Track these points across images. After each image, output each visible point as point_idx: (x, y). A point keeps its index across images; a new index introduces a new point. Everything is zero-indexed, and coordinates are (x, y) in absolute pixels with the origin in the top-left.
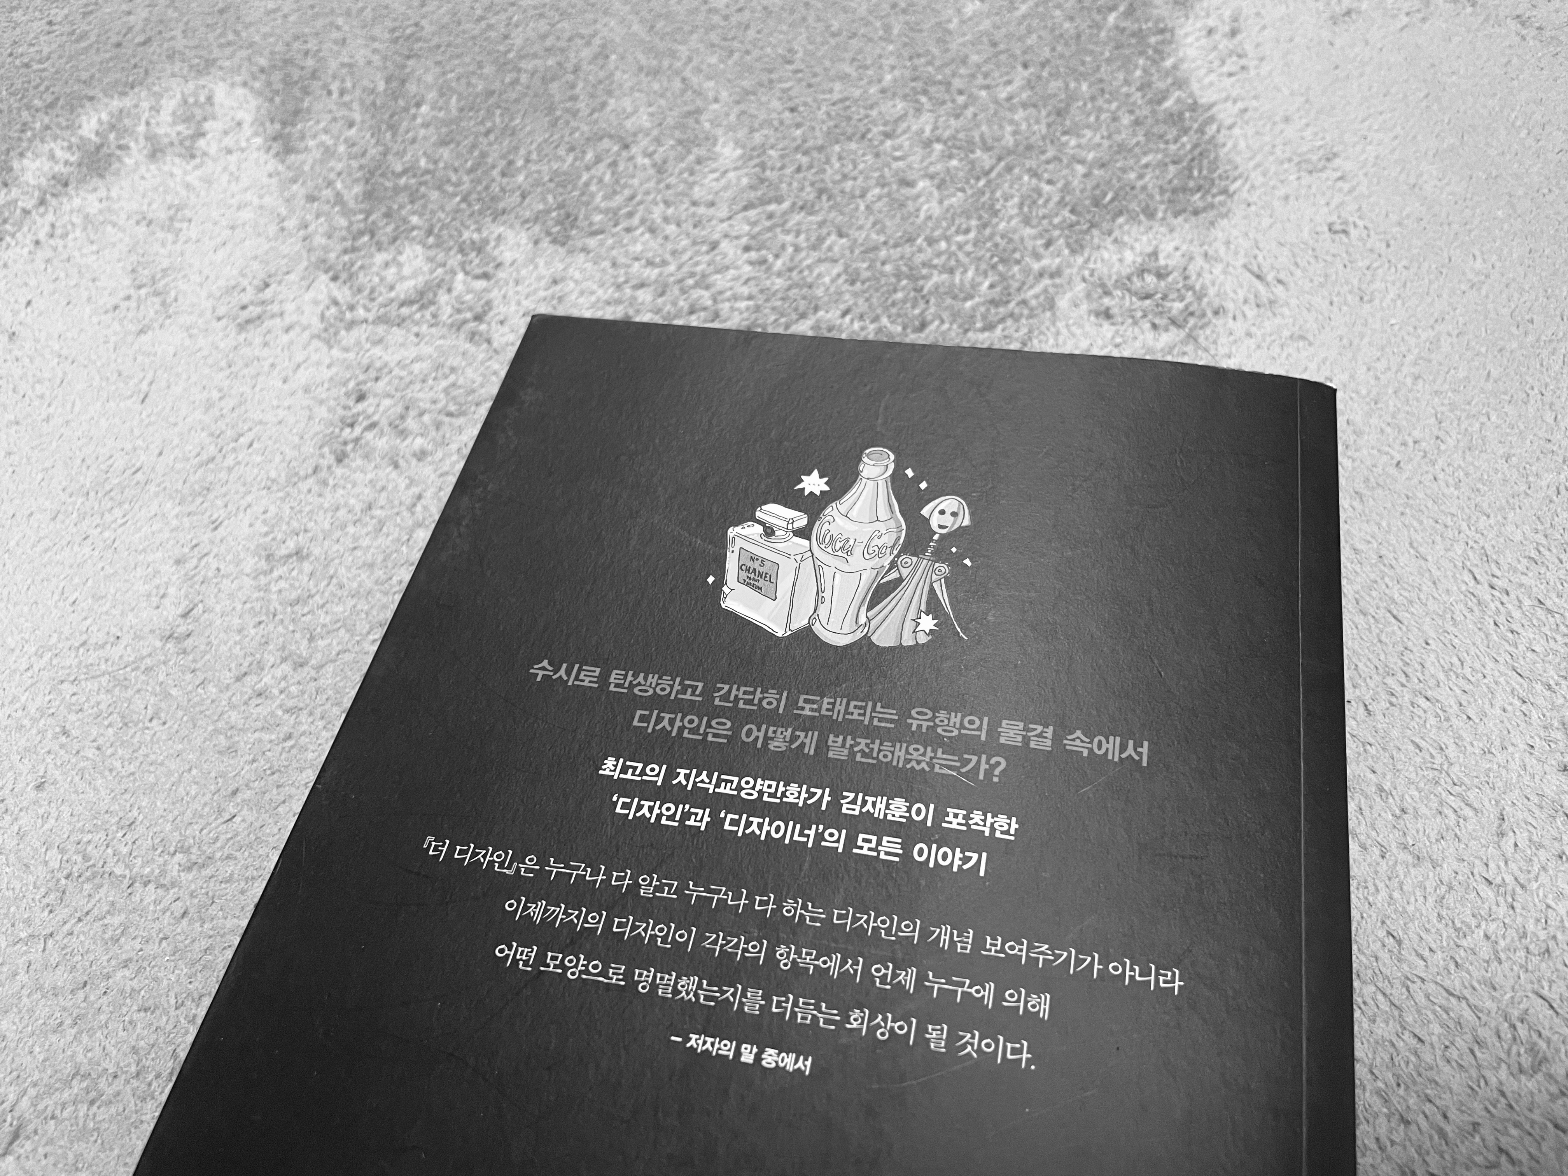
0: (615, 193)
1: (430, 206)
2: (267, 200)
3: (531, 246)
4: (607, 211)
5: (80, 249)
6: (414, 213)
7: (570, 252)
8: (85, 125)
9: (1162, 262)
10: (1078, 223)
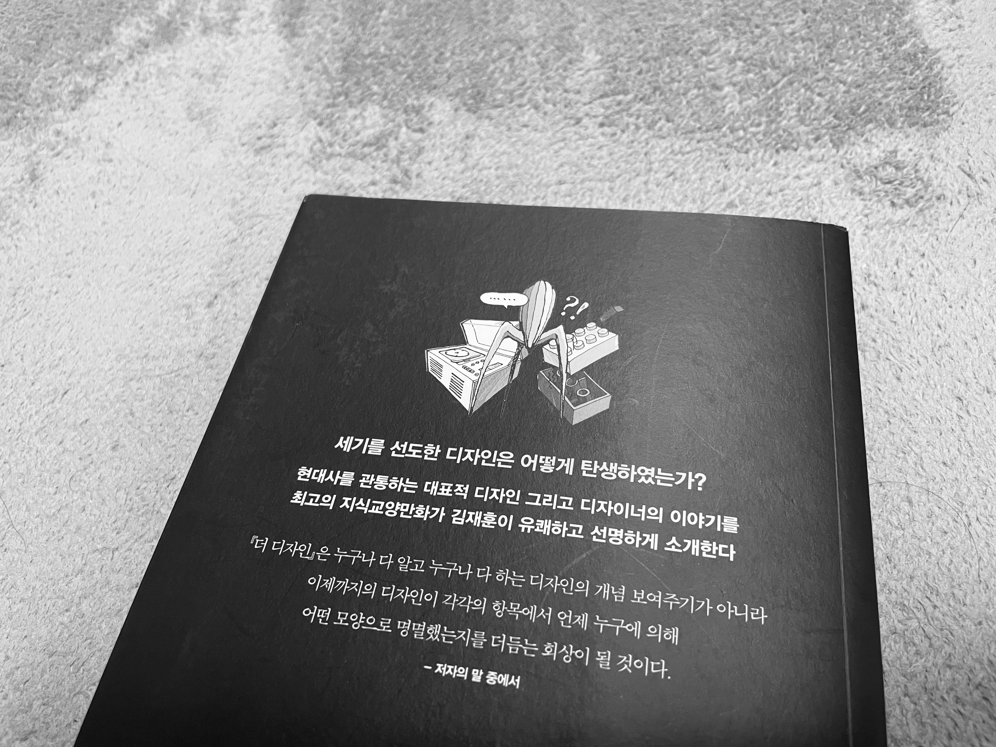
0: (511, 80)
1: (386, 80)
2: (278, 67)
3: (452, 112)
4: (505, 92)
5: (154, 90)
6: (376, 83)
7: (479, 118)
8: (161, 8)
9: (899, 158)
10: (839, 125)
